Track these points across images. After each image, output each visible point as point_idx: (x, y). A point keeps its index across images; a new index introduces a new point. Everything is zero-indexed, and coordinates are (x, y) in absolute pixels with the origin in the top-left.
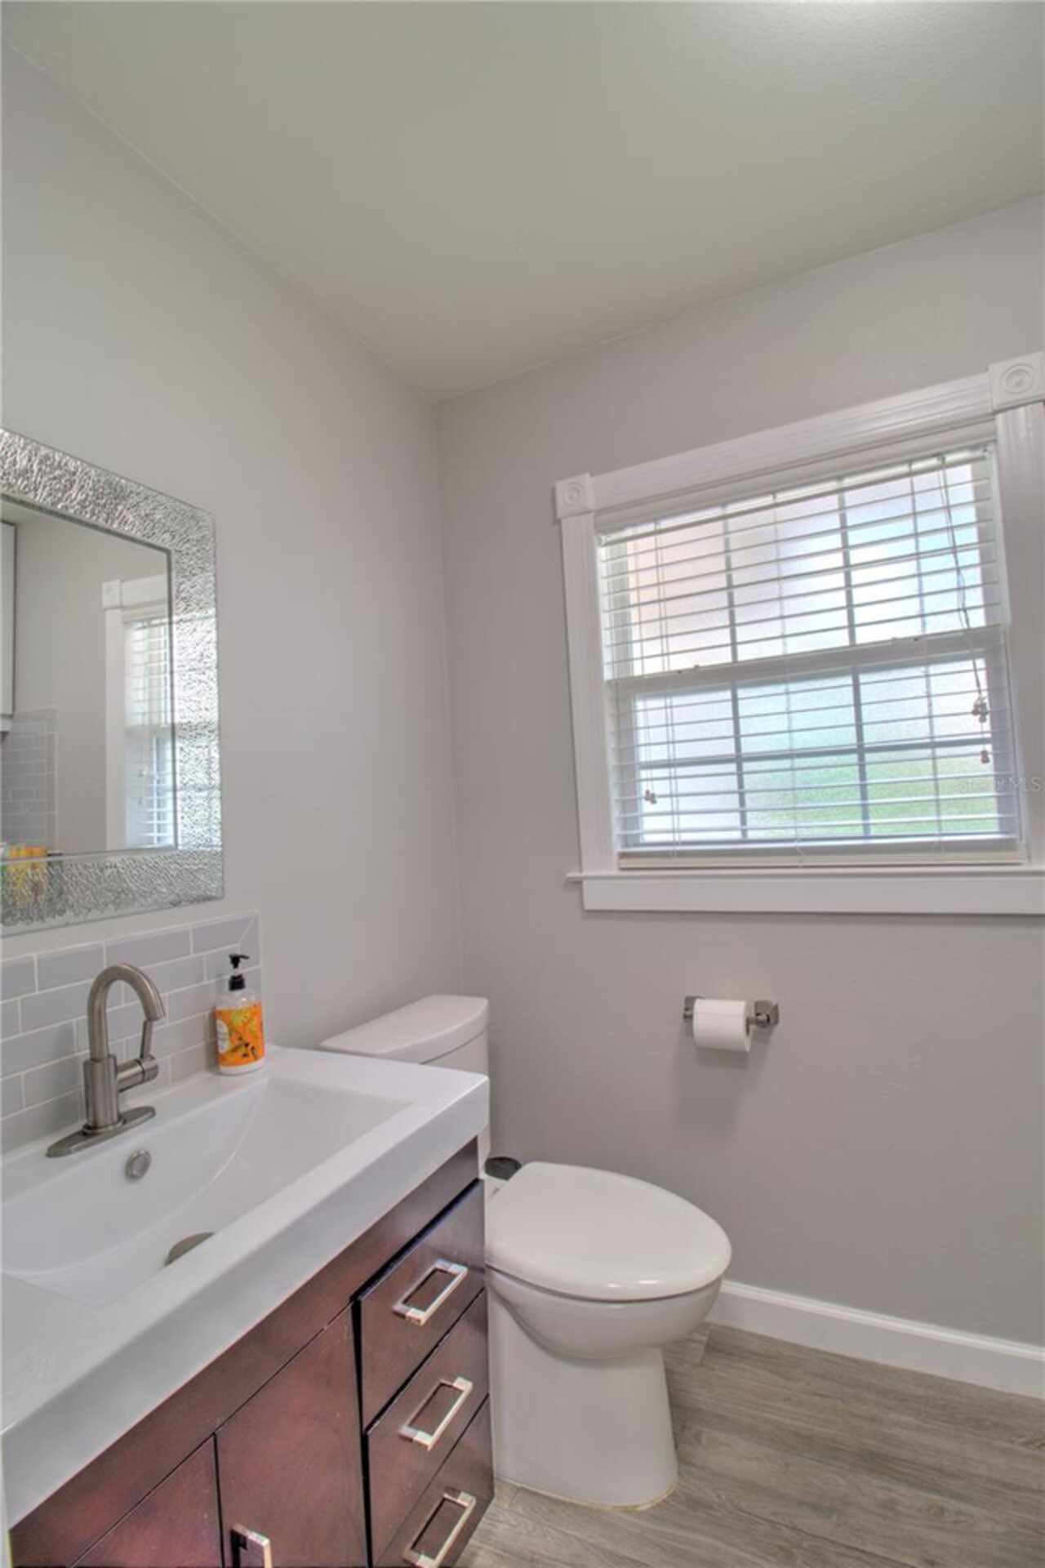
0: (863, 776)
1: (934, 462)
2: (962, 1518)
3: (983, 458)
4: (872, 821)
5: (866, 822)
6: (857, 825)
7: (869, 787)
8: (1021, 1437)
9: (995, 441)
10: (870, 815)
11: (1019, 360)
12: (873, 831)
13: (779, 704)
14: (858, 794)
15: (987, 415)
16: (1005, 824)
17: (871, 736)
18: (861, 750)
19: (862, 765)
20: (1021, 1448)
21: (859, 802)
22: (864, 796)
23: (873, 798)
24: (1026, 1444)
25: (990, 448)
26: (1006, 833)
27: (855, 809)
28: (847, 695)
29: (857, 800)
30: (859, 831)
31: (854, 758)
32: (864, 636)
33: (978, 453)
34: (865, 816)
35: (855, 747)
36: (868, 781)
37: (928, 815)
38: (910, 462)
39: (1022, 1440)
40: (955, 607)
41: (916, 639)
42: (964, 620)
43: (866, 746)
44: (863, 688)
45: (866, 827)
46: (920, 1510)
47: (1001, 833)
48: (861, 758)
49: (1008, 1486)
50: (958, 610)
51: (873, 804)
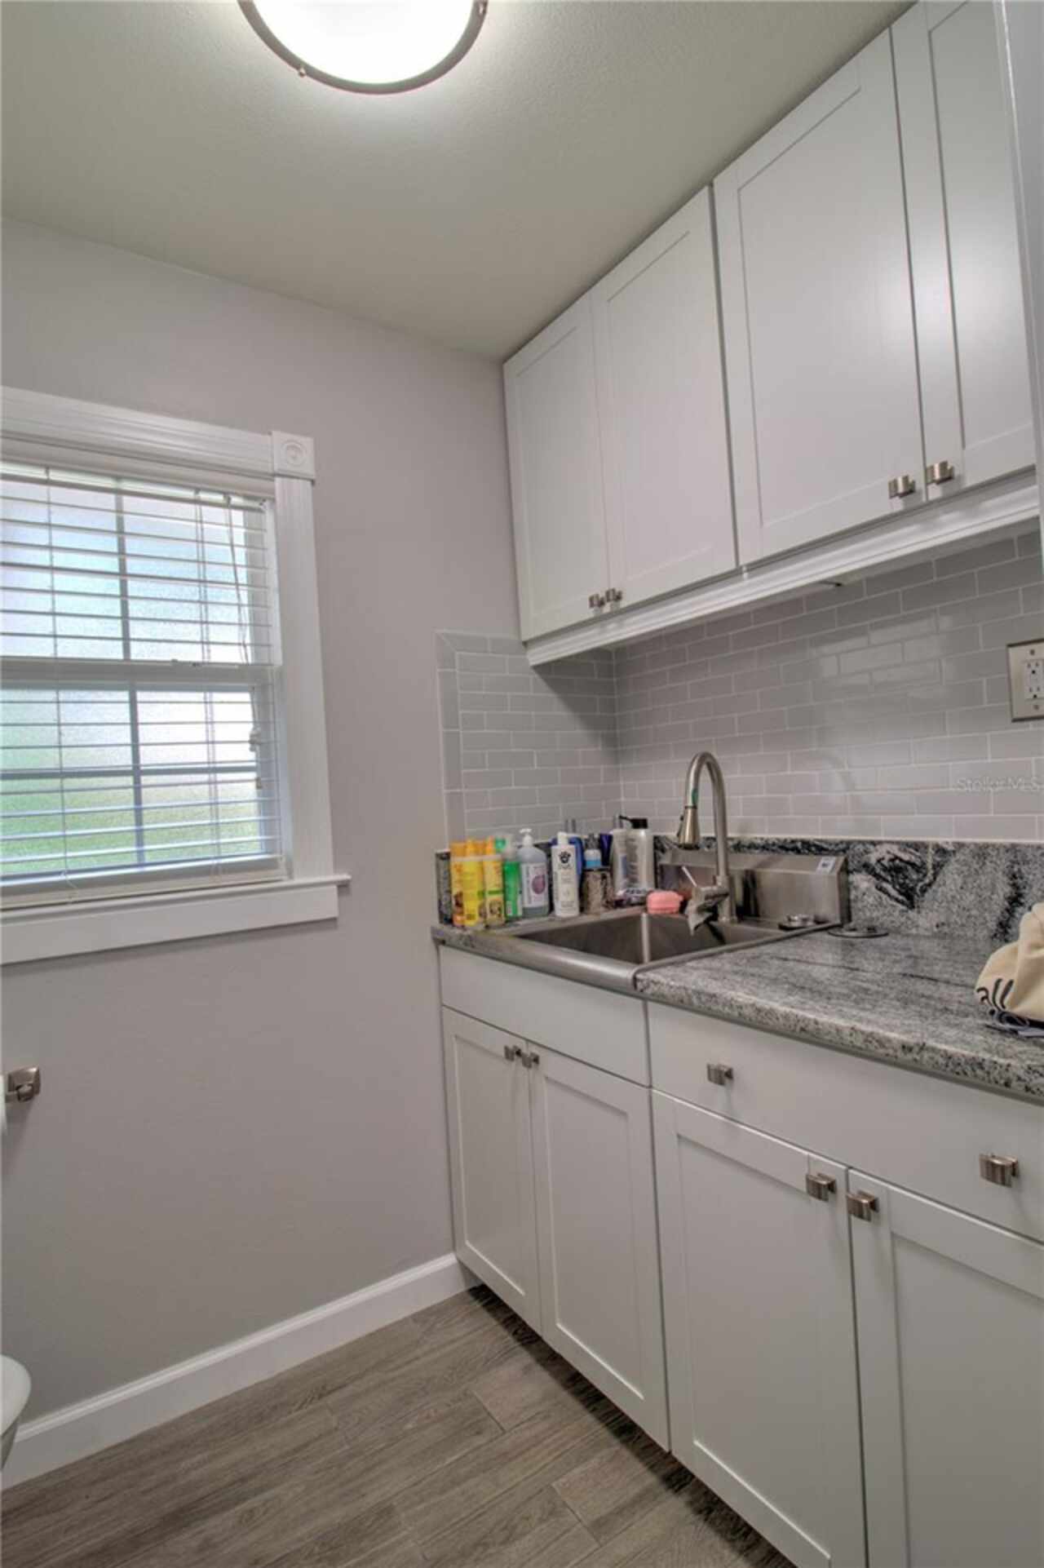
0: (138, 800)
1: (219, 498)
2: (268, 1505)
3: (260, 511)
4: (147, 847)
5: (140, 849)
6: (132, 852)
7: (145, 812)
8: (294, 1405)
9: (273, 500)
10: (145, 840)
11: (296, 437)
12: (148, 858)
13: (48, 713)
14: (133, 819)
15: (266, 473)
16: (270, 846)
17: (148, 757)
18: (136, 771)
19: (137, 788)
20: (299, 1412)
21: (134, 828)
22: (139, 821)
23: (148, 823)
24: (300, 1408)
25: (267, 504)
26: (270, 853)
27: (129, 835)
28: (124, 713)
29: (131, 825)
30: (134, 860)
31: (129, 780)
32: (139, 652)
33: (255, 505)
34: (140, 843)
35: (130, 768)
36: (144, 805)
37: (203, 839)
38: (197, 490)
39: (297, 1406)
40: (236, 641)
41: (195, 664)
42: (243, 654)
43: (142, 768)
44: (140, 707)
45: (140, 853)
46: (233, 1527)
47: (266, 853)
48: (137, 781)
49: (296, 1450)
50: (239, 644)
51: (148, 830)
